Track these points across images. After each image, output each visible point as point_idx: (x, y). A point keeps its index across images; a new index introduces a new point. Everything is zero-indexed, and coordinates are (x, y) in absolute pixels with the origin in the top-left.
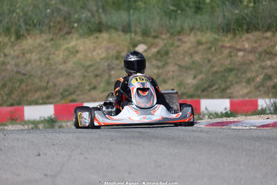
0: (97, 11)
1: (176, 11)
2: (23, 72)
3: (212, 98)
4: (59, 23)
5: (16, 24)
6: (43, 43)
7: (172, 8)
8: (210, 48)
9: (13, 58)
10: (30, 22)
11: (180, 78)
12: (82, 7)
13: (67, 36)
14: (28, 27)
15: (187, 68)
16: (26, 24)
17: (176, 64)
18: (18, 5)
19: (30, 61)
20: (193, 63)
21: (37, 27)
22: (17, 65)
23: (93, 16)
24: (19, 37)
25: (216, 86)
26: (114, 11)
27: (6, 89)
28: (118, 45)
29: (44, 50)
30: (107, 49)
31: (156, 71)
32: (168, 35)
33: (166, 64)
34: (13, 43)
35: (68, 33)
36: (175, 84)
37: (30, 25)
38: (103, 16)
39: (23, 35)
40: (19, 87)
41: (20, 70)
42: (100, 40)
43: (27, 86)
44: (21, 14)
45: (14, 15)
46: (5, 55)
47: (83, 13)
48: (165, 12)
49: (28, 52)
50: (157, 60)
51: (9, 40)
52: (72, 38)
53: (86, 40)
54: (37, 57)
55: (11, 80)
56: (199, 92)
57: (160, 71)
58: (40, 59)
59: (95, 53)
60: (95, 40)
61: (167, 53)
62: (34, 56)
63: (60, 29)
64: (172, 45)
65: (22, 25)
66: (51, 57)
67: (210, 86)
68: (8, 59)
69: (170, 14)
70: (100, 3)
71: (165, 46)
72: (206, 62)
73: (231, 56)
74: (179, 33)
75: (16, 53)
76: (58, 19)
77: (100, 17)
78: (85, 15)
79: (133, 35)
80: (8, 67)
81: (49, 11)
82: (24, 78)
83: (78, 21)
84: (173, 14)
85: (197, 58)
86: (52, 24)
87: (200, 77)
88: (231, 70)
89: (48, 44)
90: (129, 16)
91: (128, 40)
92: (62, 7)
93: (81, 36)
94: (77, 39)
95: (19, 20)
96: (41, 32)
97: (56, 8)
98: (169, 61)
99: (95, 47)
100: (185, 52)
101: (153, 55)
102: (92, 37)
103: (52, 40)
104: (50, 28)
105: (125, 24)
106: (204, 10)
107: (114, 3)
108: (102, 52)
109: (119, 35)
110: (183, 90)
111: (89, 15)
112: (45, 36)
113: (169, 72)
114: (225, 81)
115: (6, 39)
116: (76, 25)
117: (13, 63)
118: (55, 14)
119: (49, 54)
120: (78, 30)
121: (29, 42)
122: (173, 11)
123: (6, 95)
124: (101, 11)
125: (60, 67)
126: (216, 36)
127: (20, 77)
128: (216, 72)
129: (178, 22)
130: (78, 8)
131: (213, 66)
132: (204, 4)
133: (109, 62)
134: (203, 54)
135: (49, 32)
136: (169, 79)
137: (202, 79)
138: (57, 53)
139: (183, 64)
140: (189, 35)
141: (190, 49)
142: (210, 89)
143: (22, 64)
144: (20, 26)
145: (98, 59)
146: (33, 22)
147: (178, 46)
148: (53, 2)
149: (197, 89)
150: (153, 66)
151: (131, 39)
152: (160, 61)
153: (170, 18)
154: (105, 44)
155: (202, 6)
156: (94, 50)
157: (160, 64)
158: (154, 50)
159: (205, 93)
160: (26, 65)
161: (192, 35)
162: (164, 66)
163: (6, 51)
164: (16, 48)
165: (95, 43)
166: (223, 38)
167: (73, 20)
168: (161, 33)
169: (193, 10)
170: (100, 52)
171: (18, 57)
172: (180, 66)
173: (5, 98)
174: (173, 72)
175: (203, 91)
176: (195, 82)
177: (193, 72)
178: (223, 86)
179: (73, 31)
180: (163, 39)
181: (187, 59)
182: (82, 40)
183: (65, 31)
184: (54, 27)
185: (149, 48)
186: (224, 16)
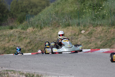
0: (68, 19)
1: (96, 18)
2: (42, 41)
3: (106, 48)
4: (55, 23)
5: (40, 24)
6: (50, 30)
7: (94, 17)
8: (106, 31)
9: (39, 36)
10: (45, 23)
11: (96, 42)
12: (63, 18)
13: (58, 28)
14: (44, 25)
15: (98, 39)
16: (44, 23)
17: (95, 37)
18: (42, 17)
19: (45, 37)
20: (100, 37)
21: (47, 25)
22: (40, 38)
23: (67, 21)
24: (41, 28)
25: (108, 45)
26: (74, 19)
27: (36, 47)
28: (75, 31)
29: (50, 33)
30: (71, 32)
31: (88, 40)
32: (92, 27)
33: (91, 37)
34: (39, 30)
35: (58, 27)
36: (94, 44)
37: (45, 24)
38: (70, 21)
39: (43, 28)
40: (41, 46)
41: (41, 40)
42: (69, 29)
43: (43, 46)
44: (42, 21)
45: (40, 21)
46: (36, 35)
47: (63, 20)
48: (92, 19)
49: (44, 34)
50: (88, 36)
51: (38, 29)
52: (59, 28)
53: (64, 29)
54: (47, 35)
55: (38, 43)
56: (102, 47)
57: (89, 39)
58: (48, 36)
59: (67, 34)
60: (67, 29)
61: (92, 33)
62: (46, 35)
63: (56, 25)
64: (94, 30)
65: (42, 24)
66: (52, 35)
67: (106, 45)
68: (37, 36)
69: (93, 20)
70: (69, 16)
71: (91, 31)
72: (105, 36)
73: (113, 34)
74: (96, 26)
75: (40, 34)
76: (55, 22)
77: (69, 21)
78: (64, 20)
79: (80, 27)
80: (37, 39)
81: (52, 19)
82: (42, 43)
83: (62, 22)
84: (95, 19)
85: (102, 35)
86: (52, 24)
87: (102, 41)
88: (113, 39)
89: (51, 31)
90: (79, 20)
91: (79, 29)
92: (56, 18)
93: (63, 28)
94: (61, 29)
95: (41, 23)
96: (49, 27)
97: (54, 18)
98: (92, 36)
99: (67, 32)
100: (98, 33)
101: (87, 34)
102: (66, 28)
103: (52, 29)
104: (52, 25)
105: (77, 23)
106: (106, 18)
107: (74, 16)
108: (70, 33)
109: (76, 27)
110: (97, 46)
111: (65, 20)
112: (50, 28)
113: (92, 40)
114: (111, 43)
115: (37, 29)
116: (61, 24)
117: (39, 37)
118: (54, 20)
119: (51, 34)
120: (61, 26)
121: (44, 30)
122: (94, 18)
123: (36, 49)
124: (69, 19)
125: (55, 39)
126: (109, 27)
127: (41, 42)
128: (108, 40)
129: (96, 23)
130: (62, 18)
131: (107, 38)
132: (105, 16)
133: (72, 37)
134: (104, 33)
135: (52, 27)
136: (92, 42)
137: (103, 42)
138: (54, 34)
139: (97, 37)
140: (100, 27)
141: (100, 32)
142: (106, 46)
143: (42, 38)
144: (42, 25)
145: (68, 36)
146: (46, 23)
147: (96, 31)
148: (53, 16)
149: (101, 45)
150: (87, 38)
151: (80, 29)
152: (89, 36)
153: (93, 21)
154: (71, 30)
155: (104, 17)
156: (67, 33)
157: (89, 37)
158: (88, 32)
159: (104, 47)
160: (43, 38)
161: (101, 27)
162: (90, 38)
163: (37, 33)
164: (40, 32)
165: (67, 30)
166: (111, 28)
167: (60, 22)
168: (90, 26)
169: (102, 18)
170: (69, 33)
171: (40, 36)
172: (96, 38)
173: (36, 50)
174: (93, 40)
175: (103, 46)
176: (101, 43)
177: (100, 40)
178: (110, 45)
179: (60, 26)
180: (91, 29)
181: (98, 35)
182: (63, 29)
183: (57, 26)
184: (54, 25)
185: (86, 32)
186: (112, 20)
